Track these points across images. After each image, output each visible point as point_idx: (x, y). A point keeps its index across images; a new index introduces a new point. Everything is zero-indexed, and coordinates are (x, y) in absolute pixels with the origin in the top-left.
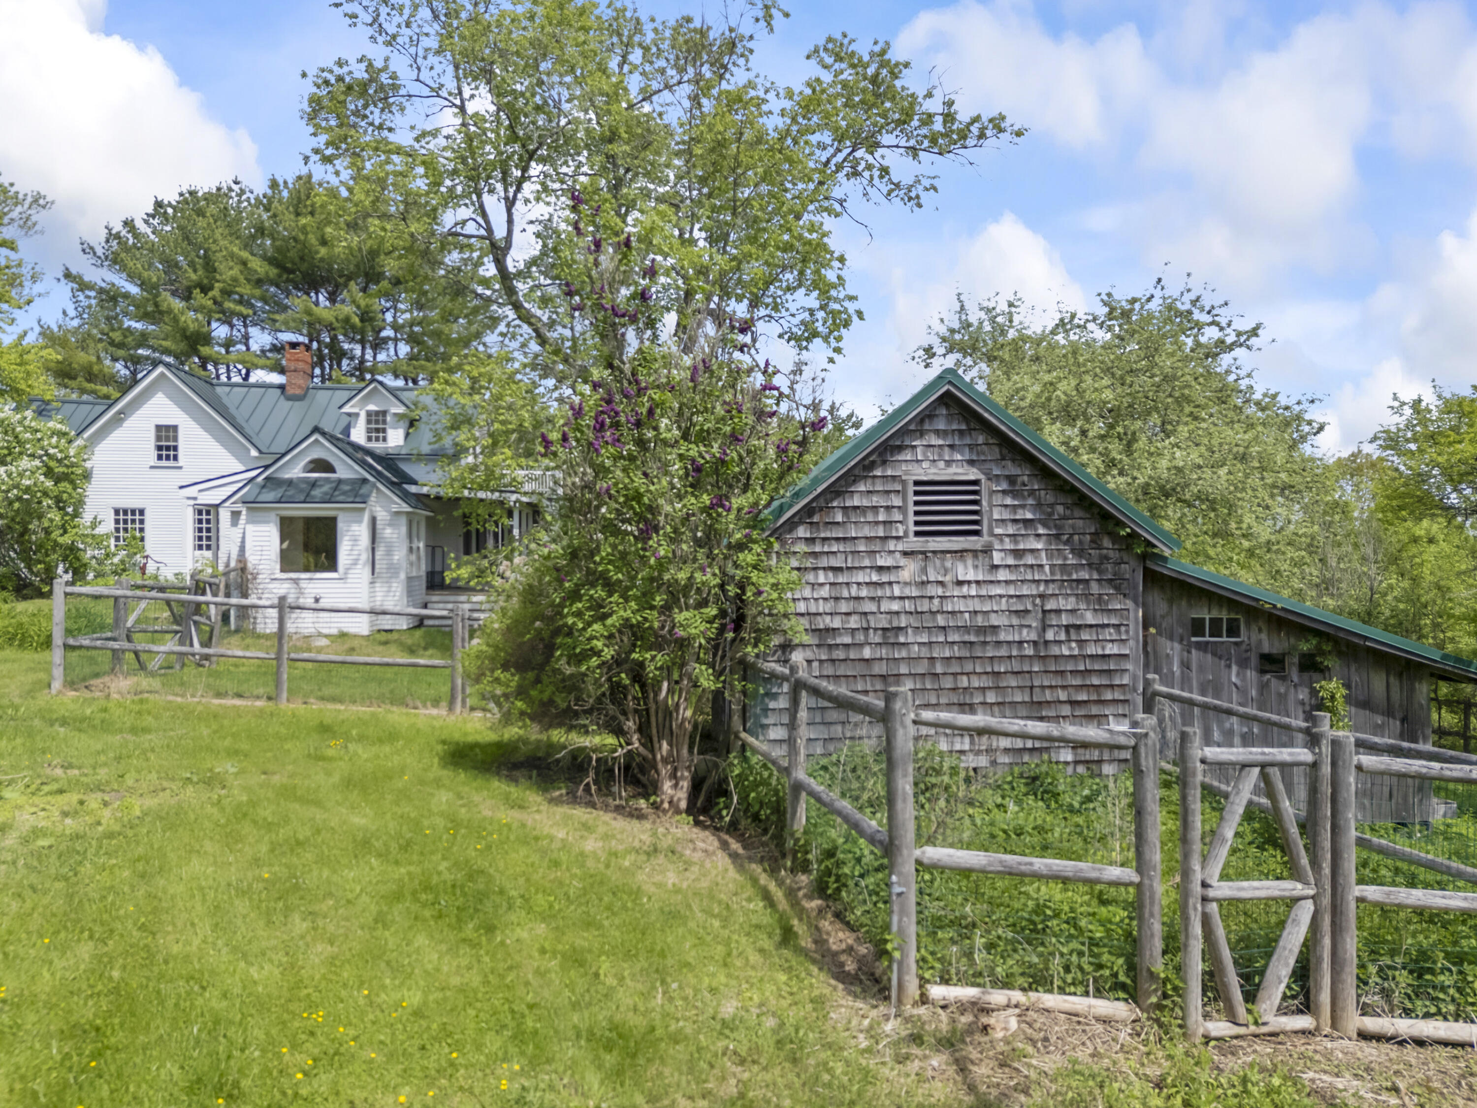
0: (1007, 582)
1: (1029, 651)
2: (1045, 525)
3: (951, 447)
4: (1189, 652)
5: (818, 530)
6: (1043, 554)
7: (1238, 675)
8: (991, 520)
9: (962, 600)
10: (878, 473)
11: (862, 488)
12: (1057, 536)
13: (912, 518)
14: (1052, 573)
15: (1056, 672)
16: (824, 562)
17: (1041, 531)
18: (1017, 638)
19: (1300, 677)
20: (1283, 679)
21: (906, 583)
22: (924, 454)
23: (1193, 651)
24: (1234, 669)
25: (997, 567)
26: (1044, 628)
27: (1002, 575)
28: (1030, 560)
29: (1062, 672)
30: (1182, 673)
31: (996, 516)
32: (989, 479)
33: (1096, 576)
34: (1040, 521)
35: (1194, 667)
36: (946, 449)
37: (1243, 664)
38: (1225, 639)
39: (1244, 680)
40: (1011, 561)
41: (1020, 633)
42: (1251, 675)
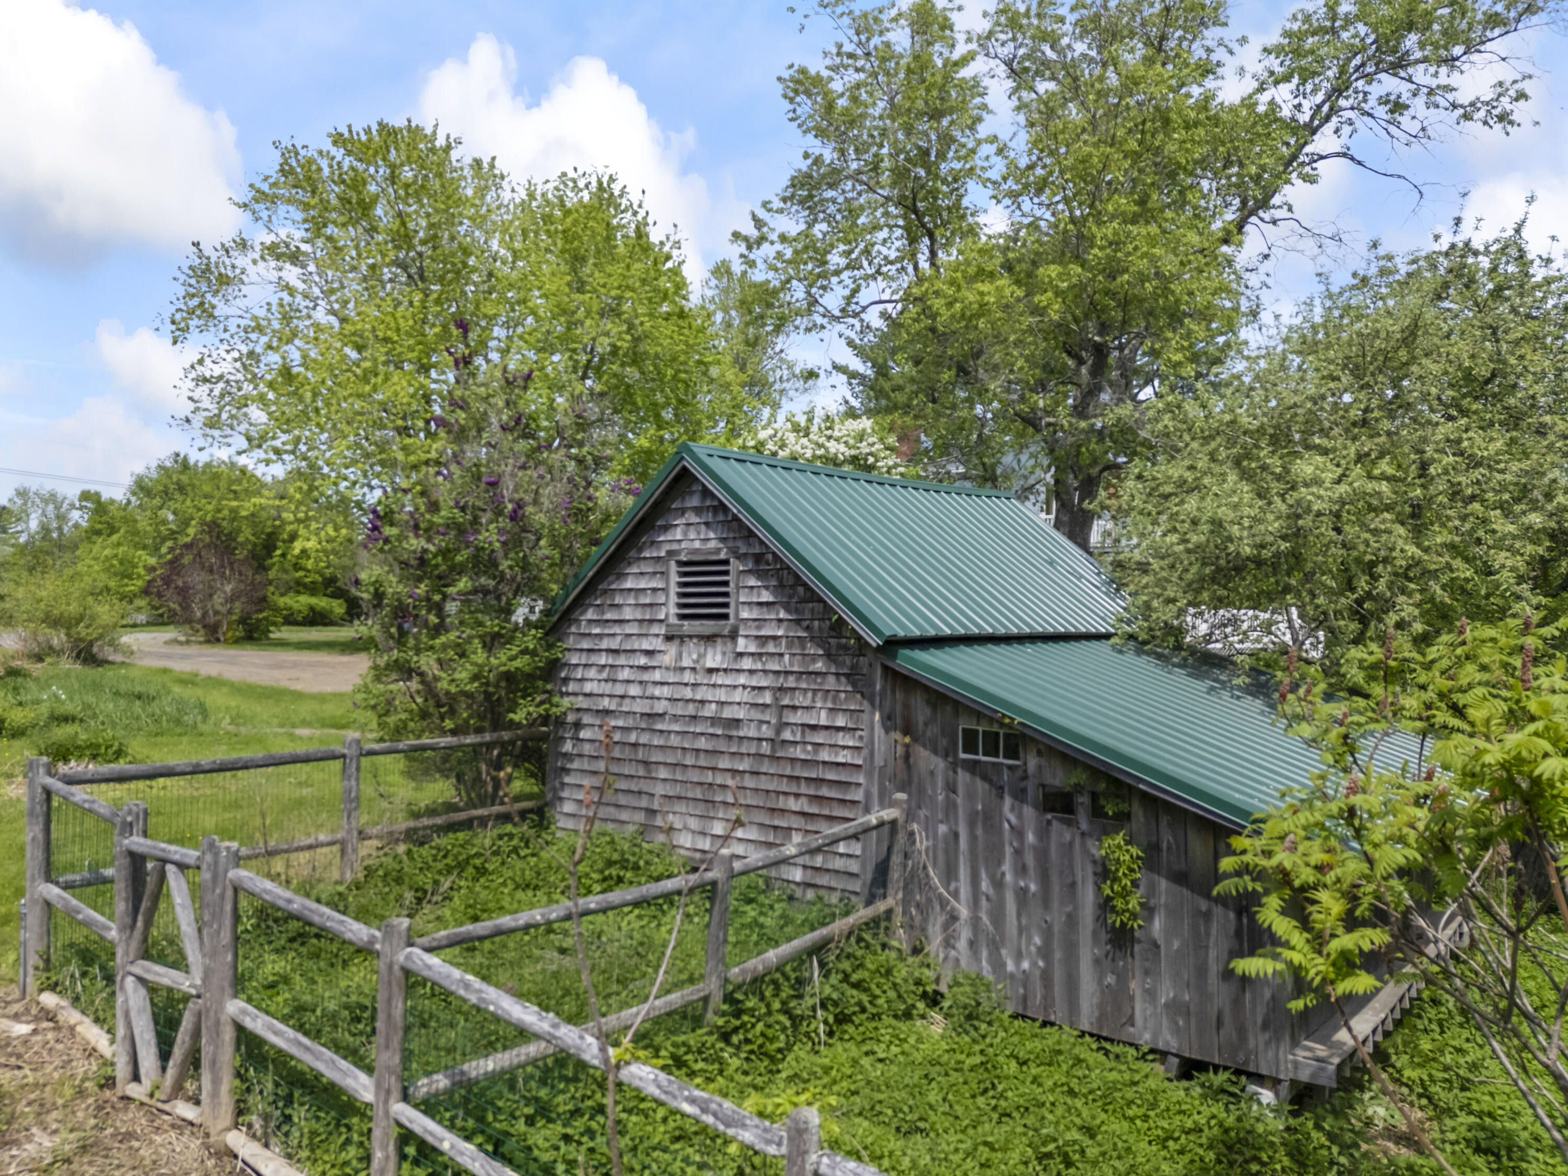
0: (752, 672)
1: (765, 748)
2: (788, 610)
3: (707, 524)
4: (955, 772)
5: (603, 613)
6: (784, 641)
7: (1012, 809)
8: (738, 603)
9: (711, 689)
10: (647, 554)
11: (635, 570)
12: (798, 622)
13: (674, 599)
14: (791, 664)
15: (790, 777)
16: (604, 644)
17: (782, 615)
18: (756, 735)
19: (1091, 822)
20: (1069, 823)
21: (667, 669)
22: (685, 533)
23: (960, 771)
24: (1008, 801)
25: (741, 655)
26: (782, 726)
27: (747, 663)
28: (771, 648)
29: (798, 778)
30: (947, 797)
31: (742, 599)
32: (738, 558)
33: (833, 670)
34: (780, 603)
35: (961, 790)
36: (703, 527)
37: (1020, 795)
38: (1001, 760)
39: (1020, 817)
40: (752, 649)
41: (759, 729)
42: (1029, 811)
